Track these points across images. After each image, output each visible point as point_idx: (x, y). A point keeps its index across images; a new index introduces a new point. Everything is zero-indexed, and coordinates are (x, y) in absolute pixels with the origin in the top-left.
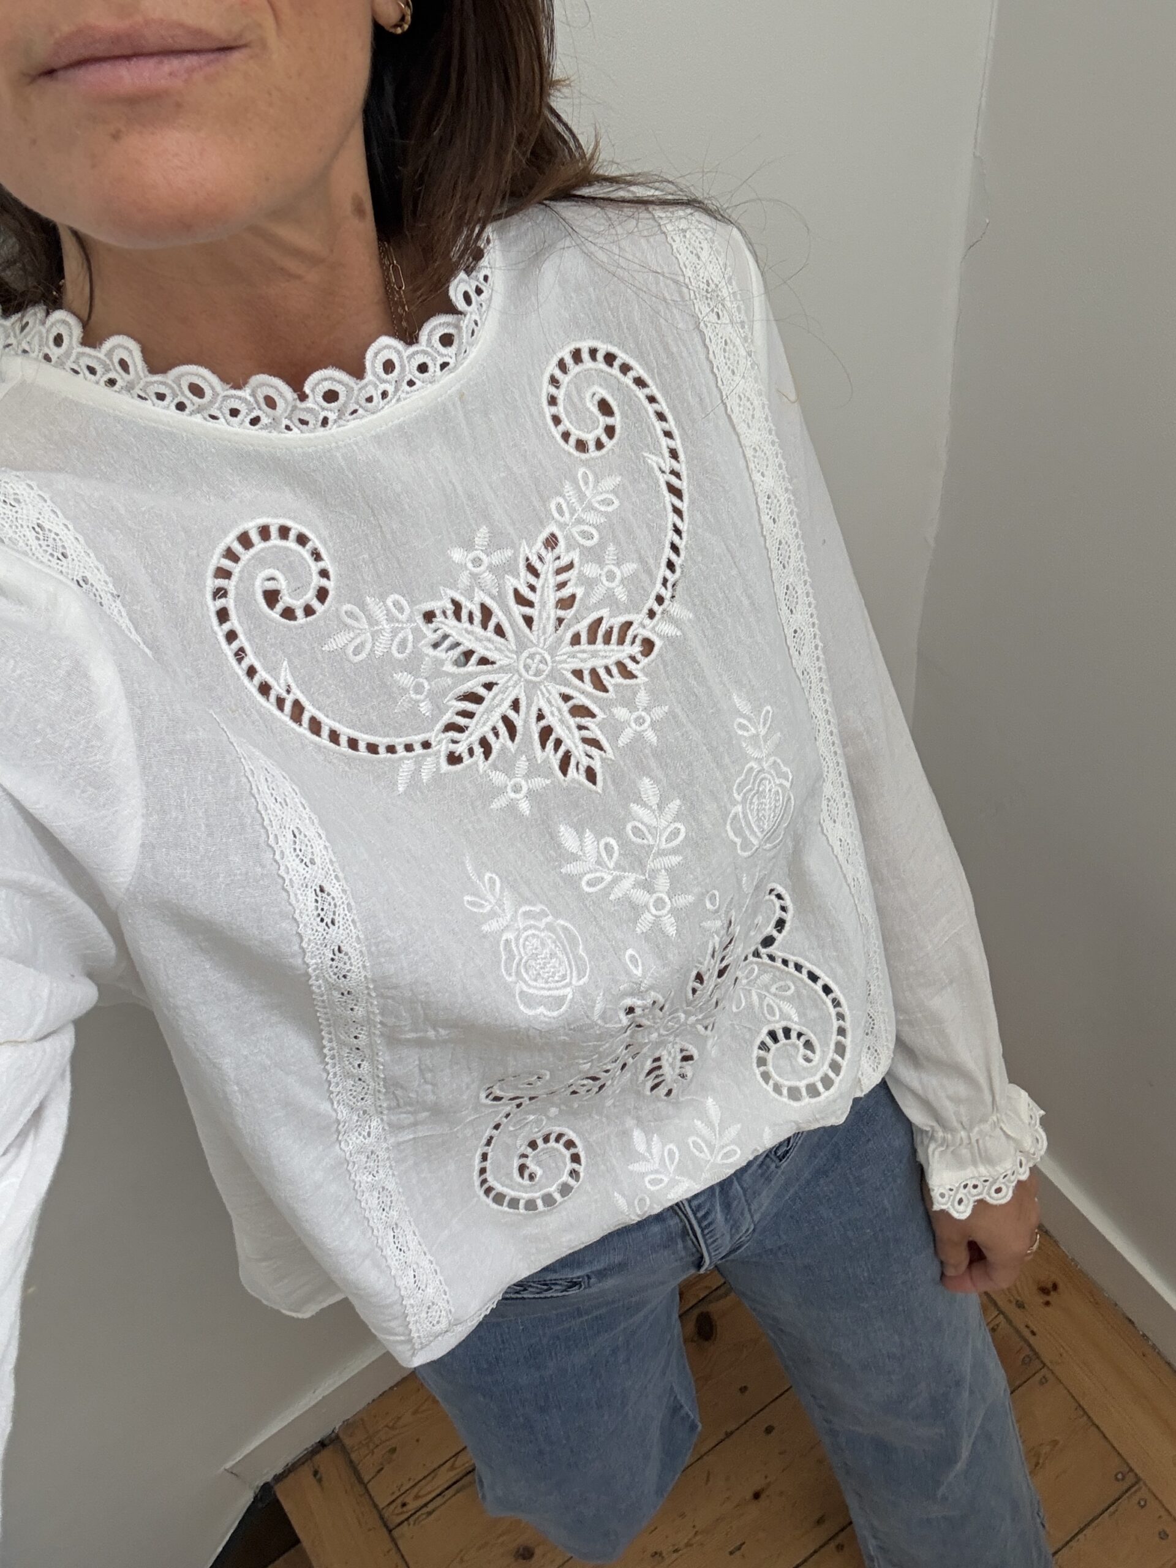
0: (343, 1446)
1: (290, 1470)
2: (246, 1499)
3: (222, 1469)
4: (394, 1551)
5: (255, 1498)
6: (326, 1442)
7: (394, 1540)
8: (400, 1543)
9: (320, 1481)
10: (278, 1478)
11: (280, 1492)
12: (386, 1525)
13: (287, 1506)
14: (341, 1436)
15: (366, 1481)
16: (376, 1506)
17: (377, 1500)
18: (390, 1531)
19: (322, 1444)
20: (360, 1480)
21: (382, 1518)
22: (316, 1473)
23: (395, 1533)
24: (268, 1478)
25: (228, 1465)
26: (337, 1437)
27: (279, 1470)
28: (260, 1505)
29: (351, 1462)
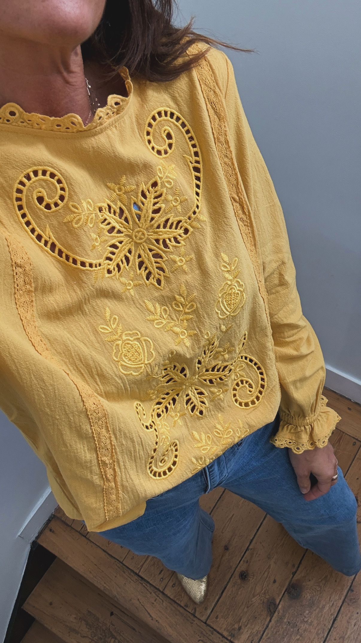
0: (58, 518)
1: (40, 533)
2: (28, 549)
3: (17, 536)
4: (89, 542)
5: (31, 547)
6: (51, 519)
7: (88, 539)
8: (90, 539)
9: (53, 532)
10: (37, 538)
11: (40, 542)
12: (84, 536)
13: (44, 545)
14: (55, 515)
15: (70, 525)
16: (77, 531)
17: (77, 529)
18: (85, 537)
19: (49, 521)
20: (67, 525)
21: (81, 534)
22: (51, 530)
23: (87, 536)
24: (33, 539)
25: (19, 534)
26: (54, 515)
27: (36, 535)
28: (34, 549)
29: (63, 521)
